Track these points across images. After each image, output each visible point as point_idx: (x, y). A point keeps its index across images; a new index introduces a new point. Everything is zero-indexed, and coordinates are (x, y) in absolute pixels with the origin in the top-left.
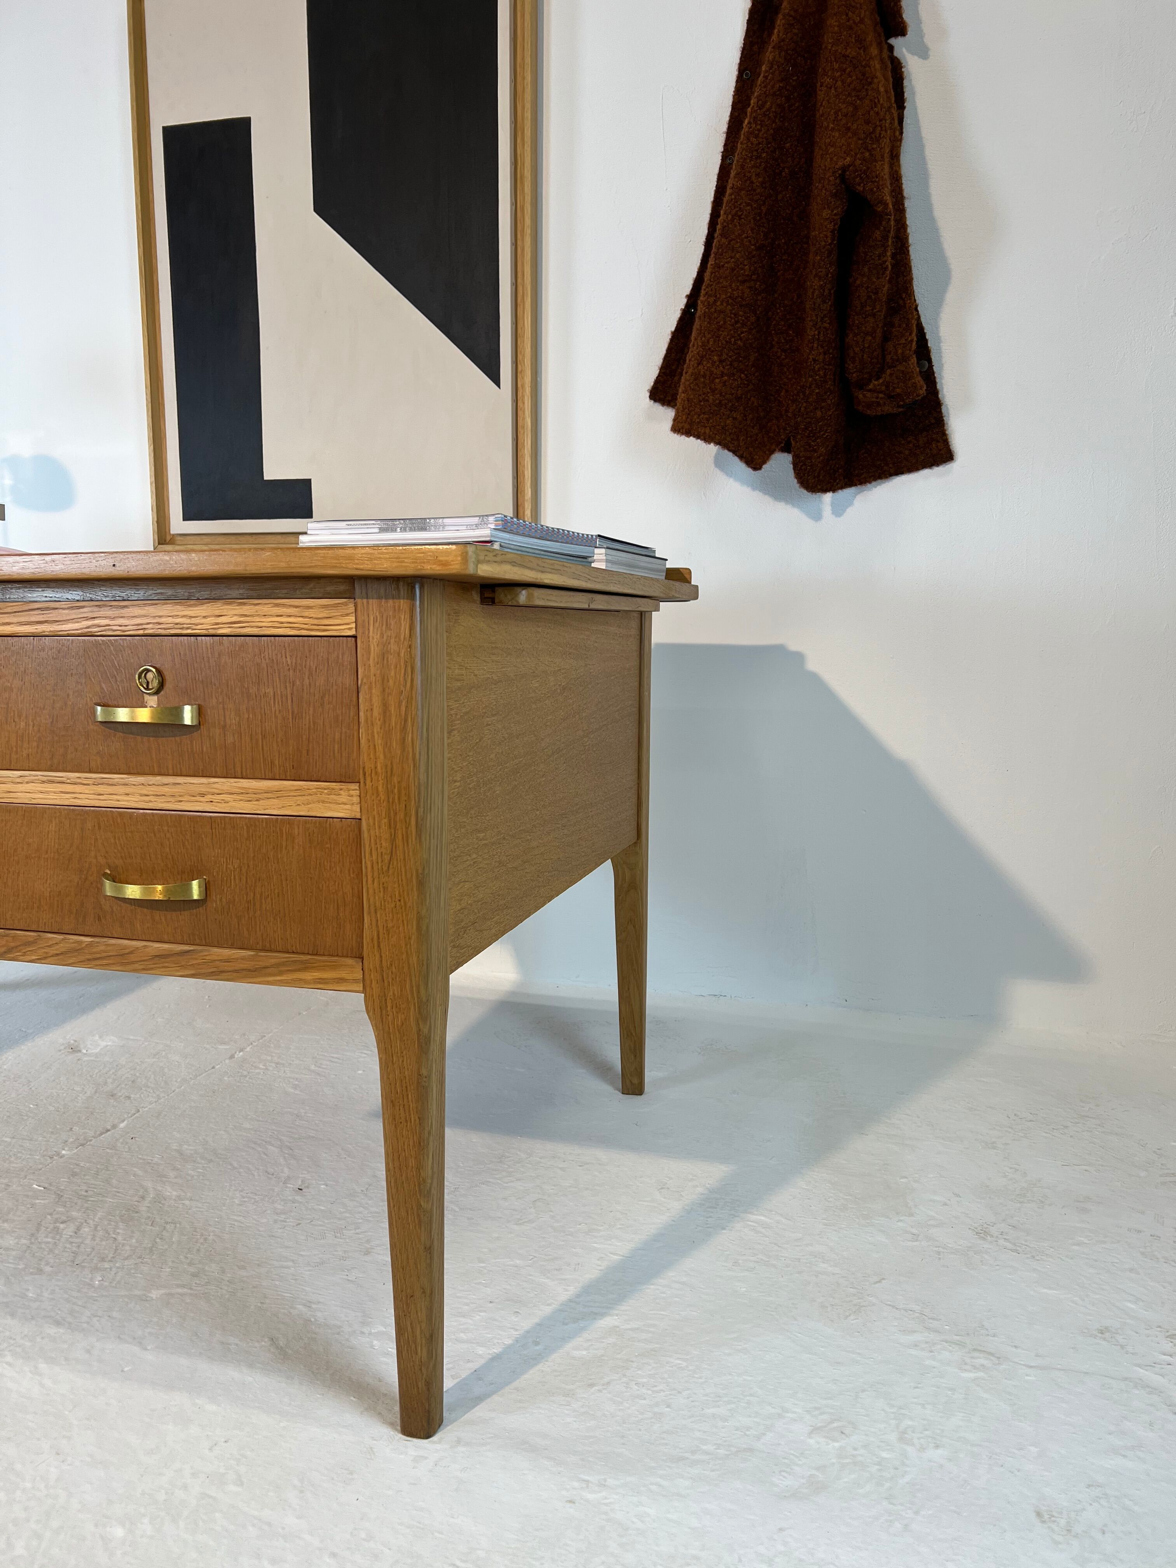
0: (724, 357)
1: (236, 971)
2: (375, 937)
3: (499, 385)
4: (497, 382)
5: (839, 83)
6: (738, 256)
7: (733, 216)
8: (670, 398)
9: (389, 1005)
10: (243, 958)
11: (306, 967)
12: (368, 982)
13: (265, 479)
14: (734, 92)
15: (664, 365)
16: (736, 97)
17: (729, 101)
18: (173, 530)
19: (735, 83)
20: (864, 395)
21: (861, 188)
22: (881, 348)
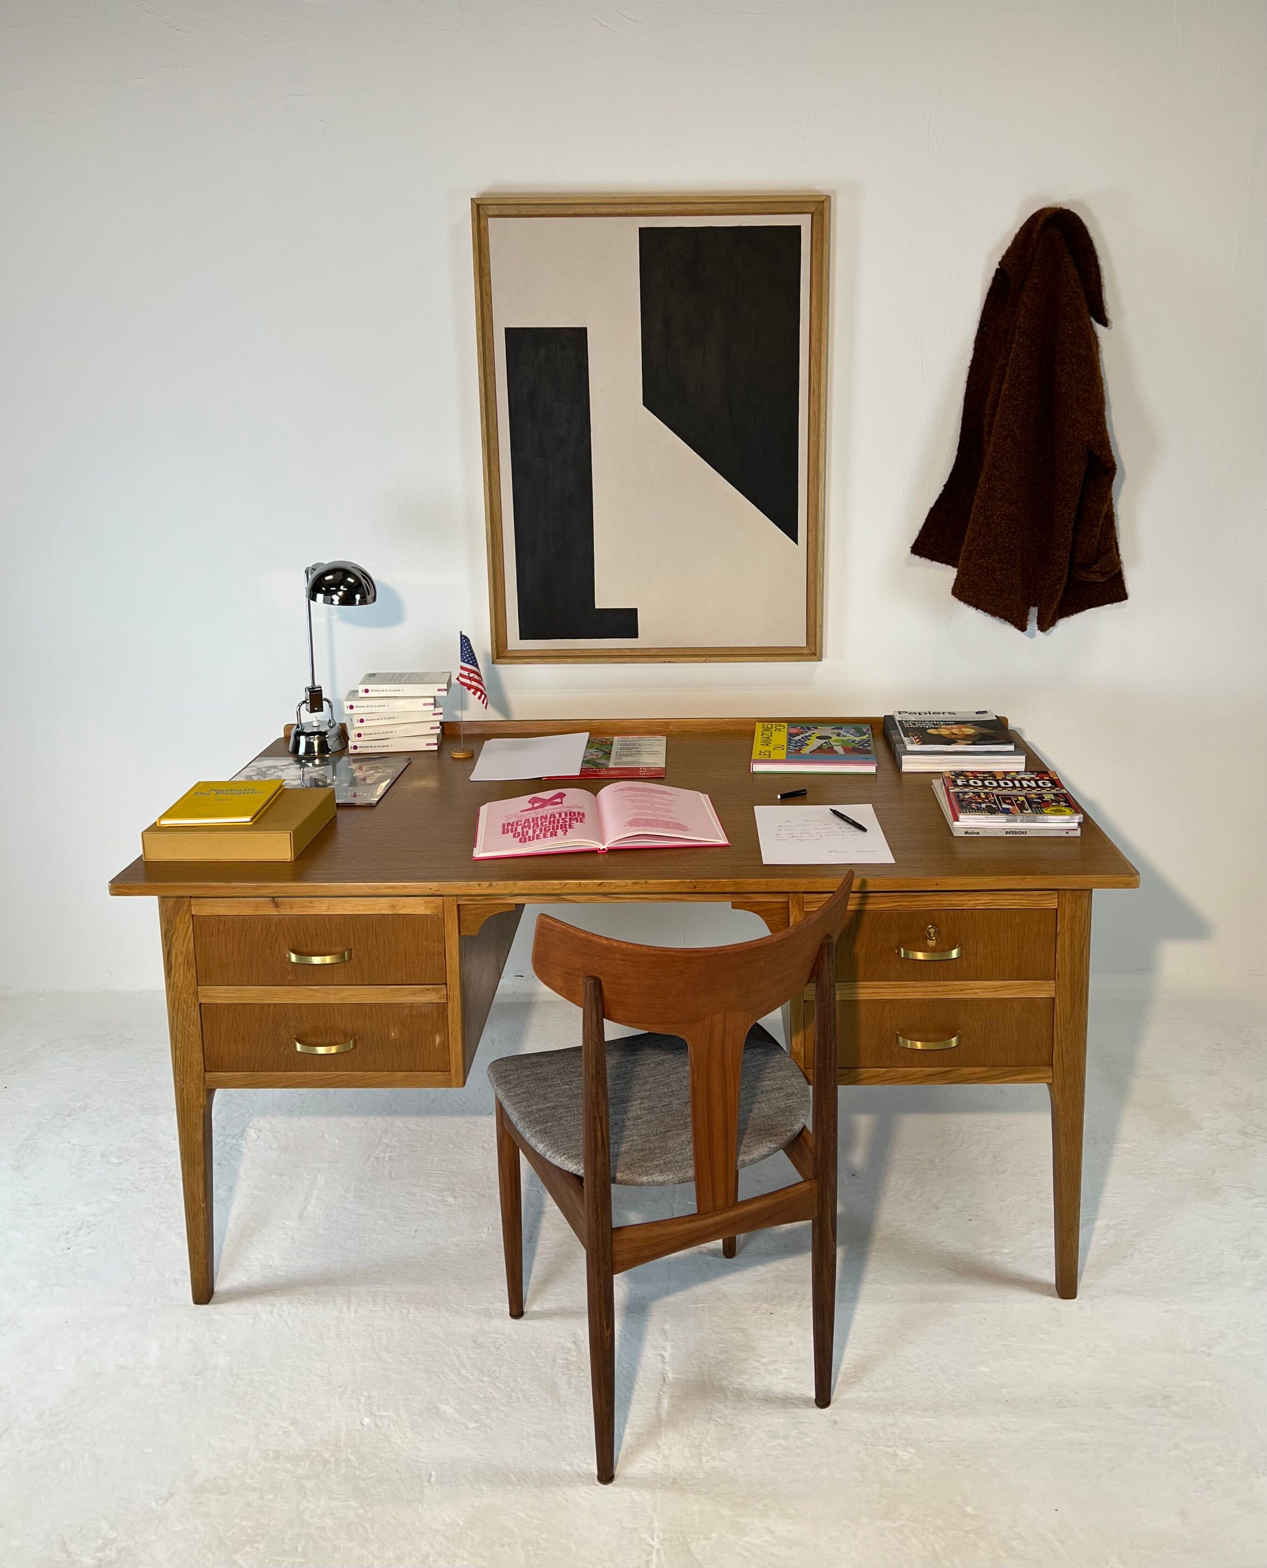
0: (1003, 557)
1: (978, 1079)
2: (1061, 1056)
3: (797, 543)
4: (795, 539)
5: (1077, 374)
6: (1008, 485)
7: (1002, 455)
8: (927, 553)
9: (1067, 1087)
10: (983, 1072)
11: (1018, 1073)
12: (1055, 1078)
13: (596, 608)
14: (976, 339)
15: (924, 530)
16: (978, 344)
17: (971, 345)
18: (510, 647)
19: (976, 333)
20: (1086, 574)
21: (1098, 453)
22: (1099, 542)
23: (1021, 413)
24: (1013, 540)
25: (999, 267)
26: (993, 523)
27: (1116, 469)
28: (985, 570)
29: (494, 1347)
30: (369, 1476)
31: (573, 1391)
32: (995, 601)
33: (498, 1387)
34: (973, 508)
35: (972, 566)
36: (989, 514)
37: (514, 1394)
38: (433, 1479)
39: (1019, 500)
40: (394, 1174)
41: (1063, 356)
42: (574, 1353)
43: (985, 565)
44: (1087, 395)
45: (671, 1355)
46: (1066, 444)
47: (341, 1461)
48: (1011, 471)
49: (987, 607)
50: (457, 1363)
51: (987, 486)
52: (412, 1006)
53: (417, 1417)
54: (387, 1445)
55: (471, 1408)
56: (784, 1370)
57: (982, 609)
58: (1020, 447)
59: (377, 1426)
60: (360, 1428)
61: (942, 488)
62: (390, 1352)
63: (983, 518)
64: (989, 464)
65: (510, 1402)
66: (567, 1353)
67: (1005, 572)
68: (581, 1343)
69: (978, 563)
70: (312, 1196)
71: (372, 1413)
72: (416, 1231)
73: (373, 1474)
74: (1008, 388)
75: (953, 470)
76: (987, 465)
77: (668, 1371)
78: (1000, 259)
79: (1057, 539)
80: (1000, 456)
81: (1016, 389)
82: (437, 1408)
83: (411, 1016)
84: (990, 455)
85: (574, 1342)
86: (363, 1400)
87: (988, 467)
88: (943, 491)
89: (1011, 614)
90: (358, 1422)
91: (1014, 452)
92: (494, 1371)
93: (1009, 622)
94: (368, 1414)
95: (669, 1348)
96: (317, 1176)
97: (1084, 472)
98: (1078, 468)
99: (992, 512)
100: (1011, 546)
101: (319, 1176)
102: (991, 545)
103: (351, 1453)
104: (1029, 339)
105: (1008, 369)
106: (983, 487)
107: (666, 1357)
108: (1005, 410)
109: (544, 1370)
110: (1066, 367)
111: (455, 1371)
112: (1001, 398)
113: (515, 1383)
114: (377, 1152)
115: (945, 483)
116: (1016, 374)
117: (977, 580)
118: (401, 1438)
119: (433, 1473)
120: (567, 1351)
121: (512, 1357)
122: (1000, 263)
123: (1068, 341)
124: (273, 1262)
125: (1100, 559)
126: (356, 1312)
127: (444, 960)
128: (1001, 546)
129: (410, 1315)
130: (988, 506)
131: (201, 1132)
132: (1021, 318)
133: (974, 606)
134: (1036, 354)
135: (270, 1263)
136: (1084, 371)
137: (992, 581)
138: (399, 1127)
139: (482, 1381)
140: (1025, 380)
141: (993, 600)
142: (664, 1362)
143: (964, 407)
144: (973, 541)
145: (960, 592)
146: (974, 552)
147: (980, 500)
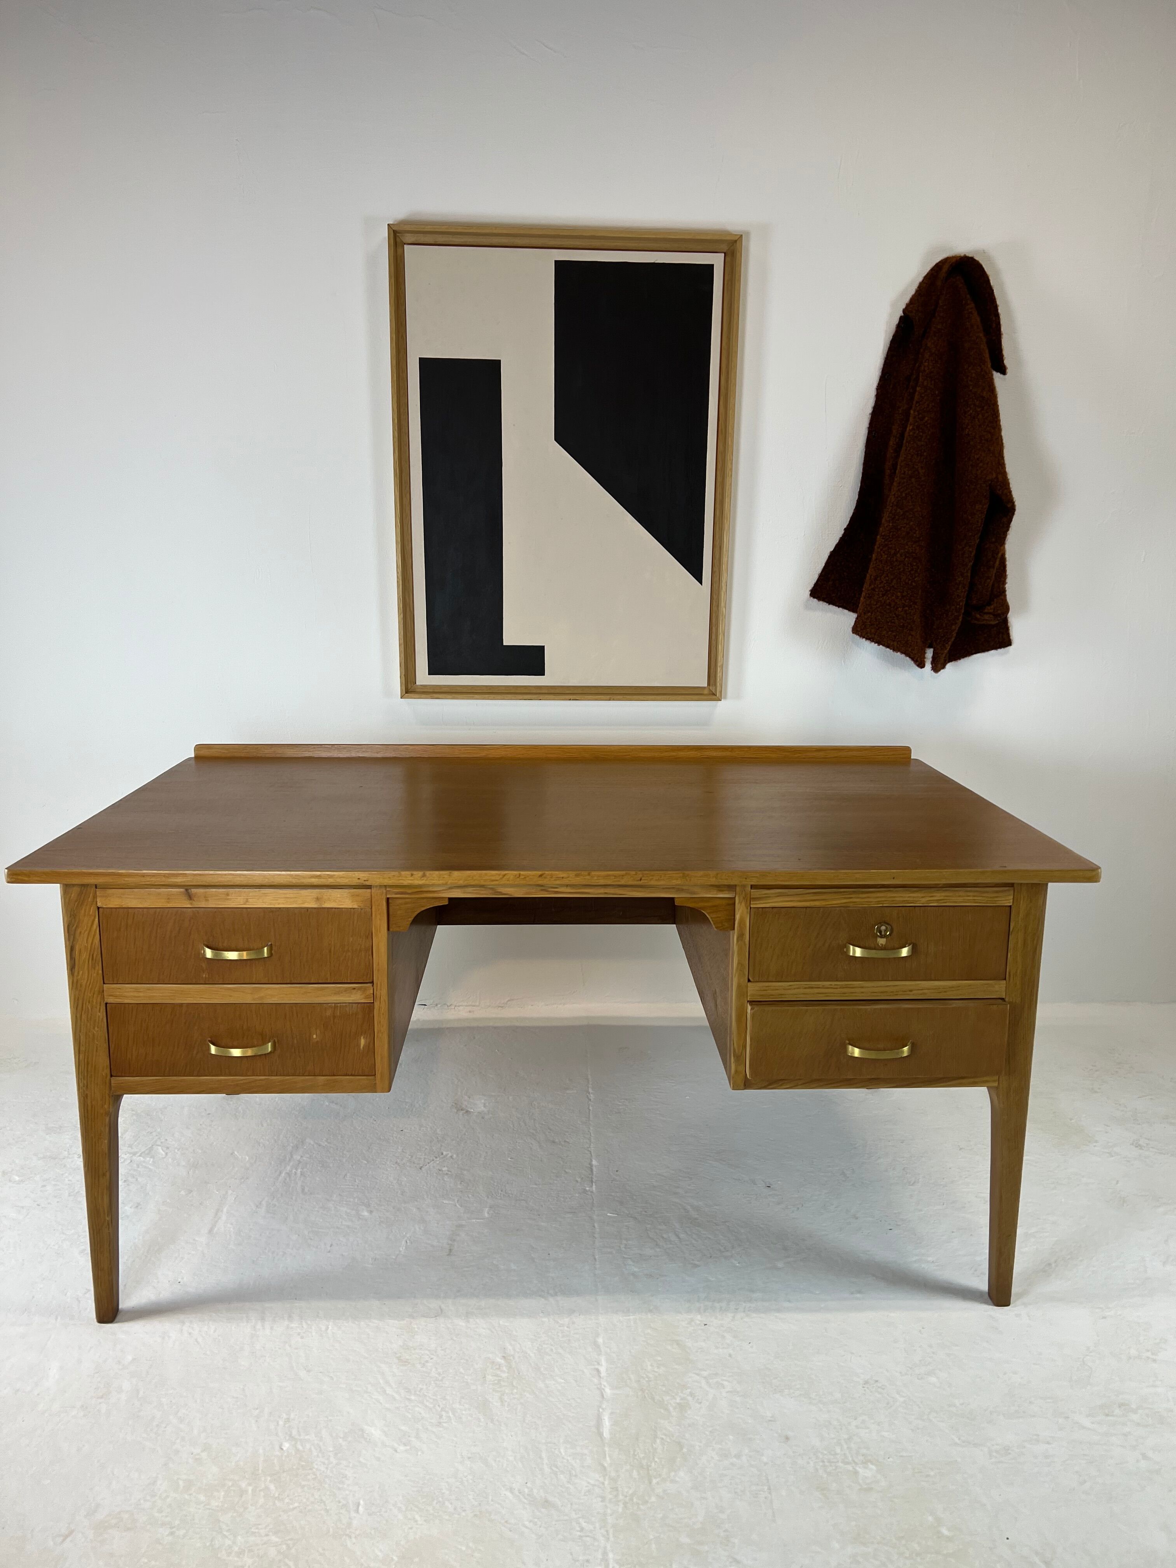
0: (905, 593)
3: (701, 583)
4: (700, 580)
6: (911, 523)
7: (906, 494)
8: (825, 596)
12: (1001, 1082)
13: (504, 644)
14: (877, 386)
15: (823, 573)
16: (879, 391)
17: (872, 393)
18: (419, 682)
19: (878, 380)
20: (980, 615)
21: (1000, 492)
22: (993, 585)
23: (925, 454)
24: (915, 577)
25: (902, 315)
26: (897, 561)
27: (1014, 510)
28: (888, 607)
29: (420, 1363)
30: (291, 1507)
31: (507, 1409)
32: (897, 637)
33: (426, 1406)
34: (876, 547)
35: (875, 603)
36: (893, 552)
37: (444, 1413)
38: (361, 1509)
39: (921, 538)
40: (306, 1190)
41: (966, 399)
42: (504, 1369)
43: (888, 601)
44: (990, 436)
45: (607, 1370)
46: (968, 484)
47: (260, 1491)
48: (915, 510)
49: (889, 642)
50: (381, 1381)
51: (891, 524)
52: (336, 1006)
53: (341, 1440)
54: (310, 1472)
55: (399, 1429)
56: (725, 1383)
57: (883, 645)
58: (924, 486)
59: (297, 1450)
60: (278, 1453)
61: (843, 532)
62: (309, 1371)
63: (886, 556)
64: (893, 503)
65: (440, 1423)
66: (497, 1369)
67: (907, 608)
68: (511, 1358)
69: (881, 601)
70: (222, 1211)
71: (291, 1438)
72: (331, 1246)
73: (296, 1505)
74: (913, 429)
75: (854, 514)
76: (891, 505)
77: (605, 1386)
78: (904, 307)
79: (957, 578)
80: (904, 495)
81: (921, 430)
82: (362, 1430)
83: (334, 1017)
84: (894, 495)
85: (503, 1357)
86: (281, 1423)
87: (892, 507)
88: (844, 535)
89: (912, 650)
90: (277, 1448)
91: (918, 491)
92: (421, 1389)
93: (910, 657)
94: (287, 1438)
95: (603, 1362)
96: (227, 1192)
97: (985, 510)
98: (981, 506)
99: (896, 550)
100: (913, 584)
101: (230, 1192)
102: (895, 581)
103: (271, 1481)
104: (933, 382)
105: (912, 412)
106: (887, 527)
107: (602, 1371)
108: (909, 450)
109: (473, 1387)
110: (969, 409)
111: (379, 1390)
112: (905, 439)
113: (444, 1402)
114: (288, 1168)
115: (845, 527)
116: (920, 416)
117: (879, 617)
118: (324, 1463)
119: (362, 1502)
120: (498, 1367)
121: (439, 1374)
122: (904, 311)
123: (971, 383)
124: (183, 1278)
125: (994, 601)
126: (272, 1328)
127: (370, 957)
128: (904, 583)
129: (329, 1331)
130: (891, 544)
131: (106, 1141)
132: (925, 362)
133: (875, 643)
134: (938, 398)
135: (179, 1280)
136: (987, 412)
137: (894, 617)
138: (310, 1144)
139: (409, 1400)
140: (929, 422)
141: (895, 636)
142: (600, 1377)
143: (865, 452)
144: (876, 579)
145: (861, 629)
146: (877, 590)
147: (883, 539)
